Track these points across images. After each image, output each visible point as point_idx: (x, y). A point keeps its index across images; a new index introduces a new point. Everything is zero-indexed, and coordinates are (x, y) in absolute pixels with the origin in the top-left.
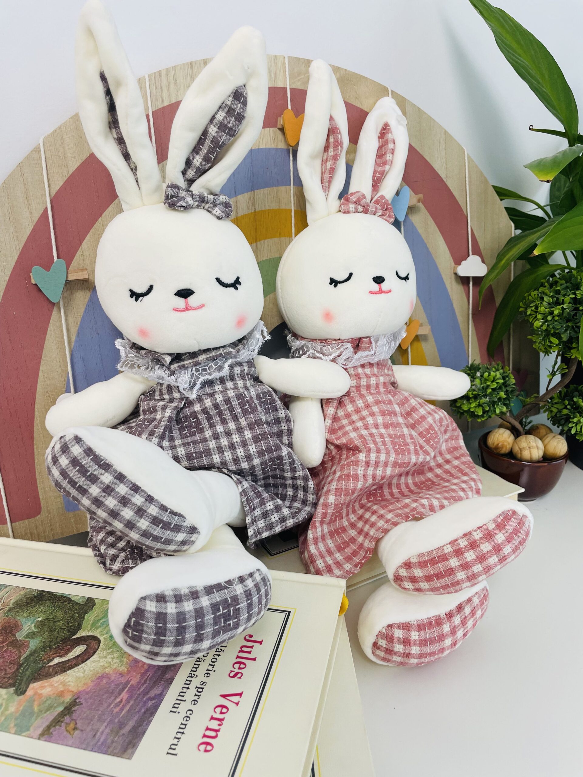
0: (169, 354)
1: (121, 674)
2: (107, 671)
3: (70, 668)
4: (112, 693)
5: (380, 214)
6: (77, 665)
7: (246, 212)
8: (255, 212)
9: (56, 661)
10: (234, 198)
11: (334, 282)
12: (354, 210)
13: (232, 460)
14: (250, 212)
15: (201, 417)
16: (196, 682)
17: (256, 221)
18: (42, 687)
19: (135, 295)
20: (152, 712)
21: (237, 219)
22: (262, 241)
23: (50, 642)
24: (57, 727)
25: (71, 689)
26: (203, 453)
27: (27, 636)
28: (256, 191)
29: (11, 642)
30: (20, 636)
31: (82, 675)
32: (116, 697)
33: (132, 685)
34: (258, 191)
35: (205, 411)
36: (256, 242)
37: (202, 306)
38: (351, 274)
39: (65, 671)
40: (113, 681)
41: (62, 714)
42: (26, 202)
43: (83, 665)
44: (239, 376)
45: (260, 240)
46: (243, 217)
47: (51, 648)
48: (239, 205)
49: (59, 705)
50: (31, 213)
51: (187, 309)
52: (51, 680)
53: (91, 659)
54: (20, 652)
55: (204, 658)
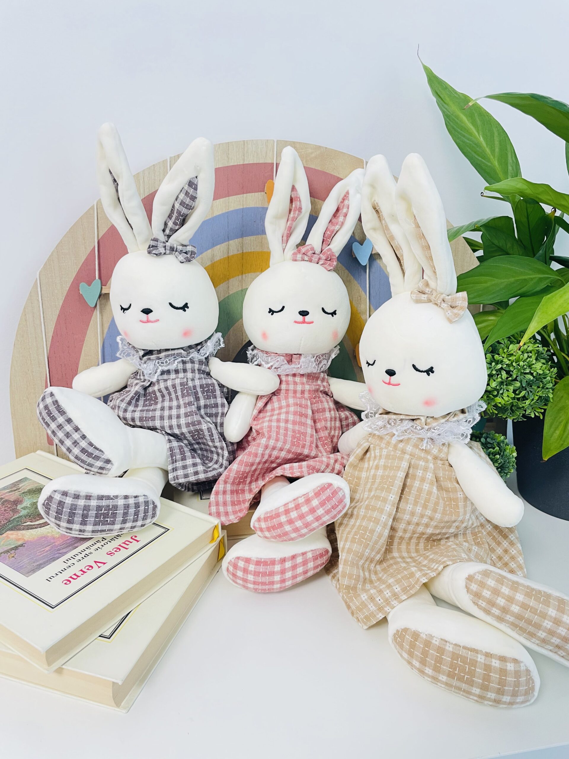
0: (143, 350)
1: (54, 538)
2: (49, 534)
3: (31, 529)
4: (43, 546)
5: (322, 263)
6: (36, 528)
7: (235, 252)
8: (243, 253)
9: (28, 523)
10: (227, 242)
11: (271, 311)
12: (300, 259)
13: (168, 426)
14: (239, 252)
15: (158, 394)
16: (87, 552)
17: (243, 259)
18: (12, 534)
19: (124, 309)
20: (54, 559)
21: (228, 257)
22: (247, 274)
23: (32, 513)
24: (6, 554)
25: (25, 538)
26: (150, 418)
27: (22, 508)
28: (244, 238)
29: (13, 509)
30: (19, 507)
31: (35, 533)
32: (43, 548)
33: (55, 545)
34: (246, 238)
35: (160, 391)
36: (242, 274)
37: (158, 320)
38: (283, 307)
39: (28, 529)
40: (47, 540)
41: (12, 549)
42: (83, 241)
43: (39, 529)
44: (190, 370)
45: (245, 273)
46: (233, 256)
47: (30, 516)
48: (230, 247)
49: (13, 545)
50: (86, 248)
51: (148, 321)
52: (19, 532)
53: (45, 527)
54: (14, 515)
55: (101, 541)
